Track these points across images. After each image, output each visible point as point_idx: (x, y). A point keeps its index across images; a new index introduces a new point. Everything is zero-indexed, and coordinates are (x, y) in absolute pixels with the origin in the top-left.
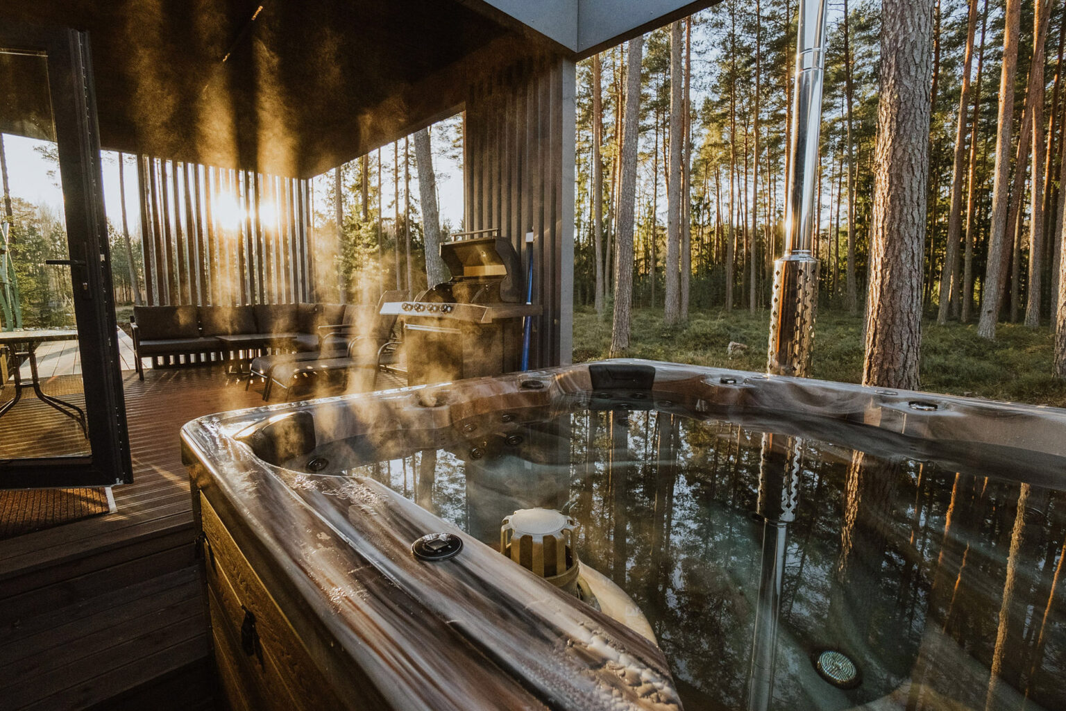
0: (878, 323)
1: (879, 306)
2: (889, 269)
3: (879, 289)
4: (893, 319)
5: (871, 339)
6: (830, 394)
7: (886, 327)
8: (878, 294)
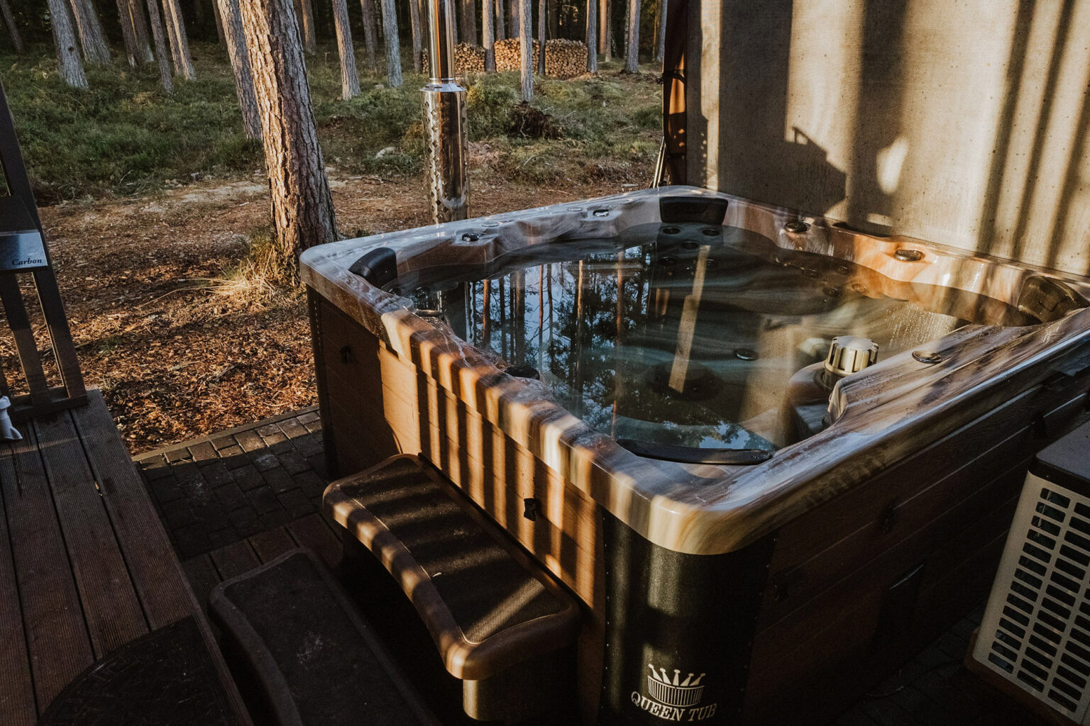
0: (284, 120)
1: (279, 99)
2: (280, 50)
3: (274, 77)
4: (298, 114)
5: (280, 141)
6: (546, 222)
7: (294, 126)
8: (275, 85)
